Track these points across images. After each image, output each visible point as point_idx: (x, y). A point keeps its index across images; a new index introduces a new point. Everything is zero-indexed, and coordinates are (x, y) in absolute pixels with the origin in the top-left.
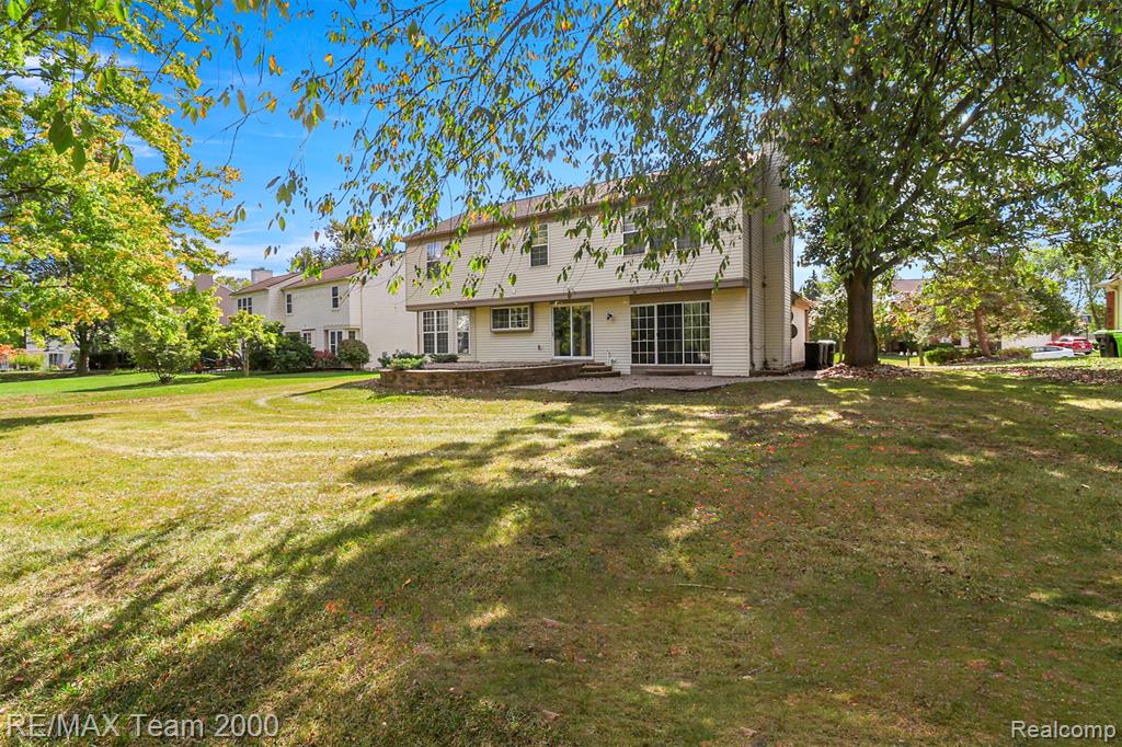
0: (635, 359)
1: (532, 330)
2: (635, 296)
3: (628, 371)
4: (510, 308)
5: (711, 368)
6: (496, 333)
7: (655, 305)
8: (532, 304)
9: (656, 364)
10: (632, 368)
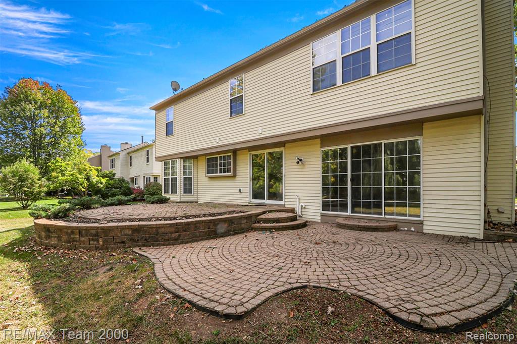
0: (325, 206)
1: (234, 176)
2: (326, 137)
3: (318, 219)
4: (218, 156)
5: (422, 223)
6: (210, 178)
7: (349, 147)
8: (235, 152)
9: (349, 213)
10: (322, 215)
